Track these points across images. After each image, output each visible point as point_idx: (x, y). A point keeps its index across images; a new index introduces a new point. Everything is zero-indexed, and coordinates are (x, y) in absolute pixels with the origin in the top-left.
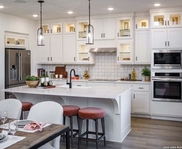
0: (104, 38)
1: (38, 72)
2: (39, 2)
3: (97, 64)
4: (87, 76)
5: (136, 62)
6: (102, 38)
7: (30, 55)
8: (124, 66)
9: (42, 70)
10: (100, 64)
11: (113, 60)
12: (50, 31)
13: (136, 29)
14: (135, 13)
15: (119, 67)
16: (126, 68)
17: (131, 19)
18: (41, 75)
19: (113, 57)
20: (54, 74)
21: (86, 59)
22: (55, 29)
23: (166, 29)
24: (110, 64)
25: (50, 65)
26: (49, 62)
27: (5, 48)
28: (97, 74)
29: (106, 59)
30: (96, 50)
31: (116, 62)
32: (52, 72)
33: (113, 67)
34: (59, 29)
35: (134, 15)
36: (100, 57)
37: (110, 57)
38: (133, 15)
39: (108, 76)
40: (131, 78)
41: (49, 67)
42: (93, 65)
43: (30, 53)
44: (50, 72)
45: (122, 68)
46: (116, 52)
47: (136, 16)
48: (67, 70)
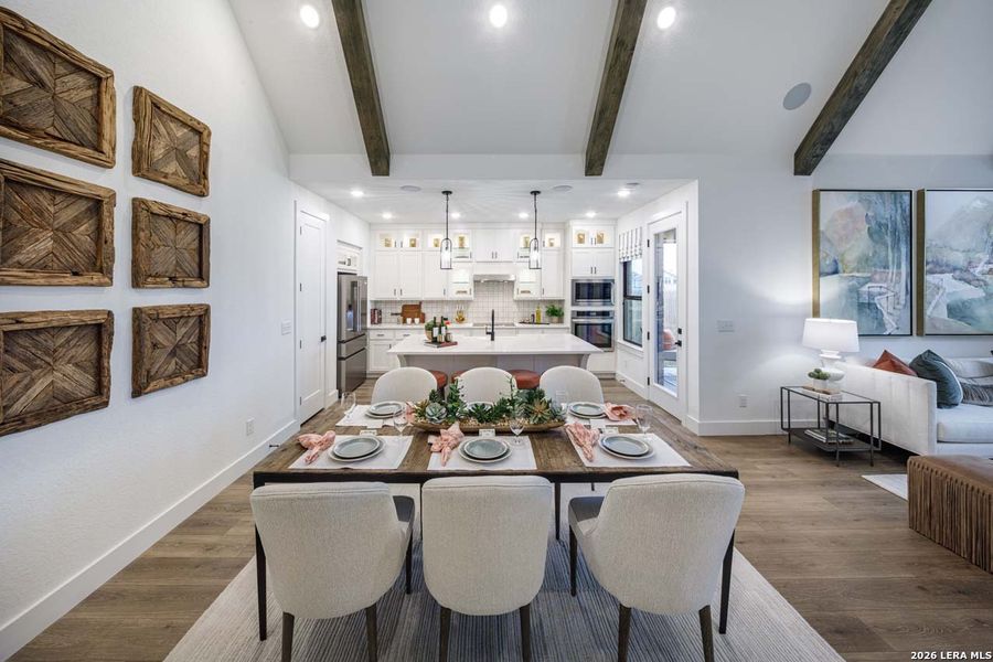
0: (496, 260)
1: (371, 316)
2: (444, 192)
6: (493, 260)
12: (398, 245)
16: (526, 306)
20: (402, 318)
21: (462, 292)
22: (407, 243)
23: (590, 250)
26: (396, 297)
27: (338, 273)
28: (475, 315)
32: (398, 314)
40: (533, 320)
41: (389, 306)
42: (472, 301)
44: (393, 315)
48: (423, 310)
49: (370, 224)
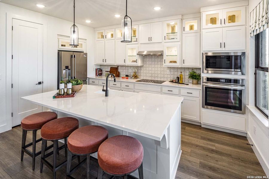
0: (151, 42)
1: (96, 72)
3: (145, 66)
4: (136, 76)
5: (184, 65)
6: (149, 42)
7: (87, 57)
8: (170, 68)
9: (99, 70)
10: (147, 66)
11: (159, 63)
12: (104, 37)
13: (184, 32)
14: (182, 15)
15: (166, 69)
16: (172, 70)
17: (178, 22)
18: (98, 74)
19: (159, 59)
20: (108, 74)
21: (135, 61)
22: (109, 36)
23: (222, 28)
24: (156, 66)
25: (106, 65)
26: (104, 63)
27: (58, 50)
28: (145, 75)
29: (153, 61)
30: (145, 53)
31: (163, 64)
32: (108, 72)
33: (159, 69)
34: (112, 35)
35: (182, 17)
36: (148, 59)
37: (156, 60)
38: (180, 17)
39: (155, 77)
40: (178, 81)
41: (105, 67)
42: (141, 67)
43: (87, 56)
44: (106, 71)
45: (168, 71)
46: (163, 55)
47: (184, 19)
48: (119, 70)
49: (94, 28)
